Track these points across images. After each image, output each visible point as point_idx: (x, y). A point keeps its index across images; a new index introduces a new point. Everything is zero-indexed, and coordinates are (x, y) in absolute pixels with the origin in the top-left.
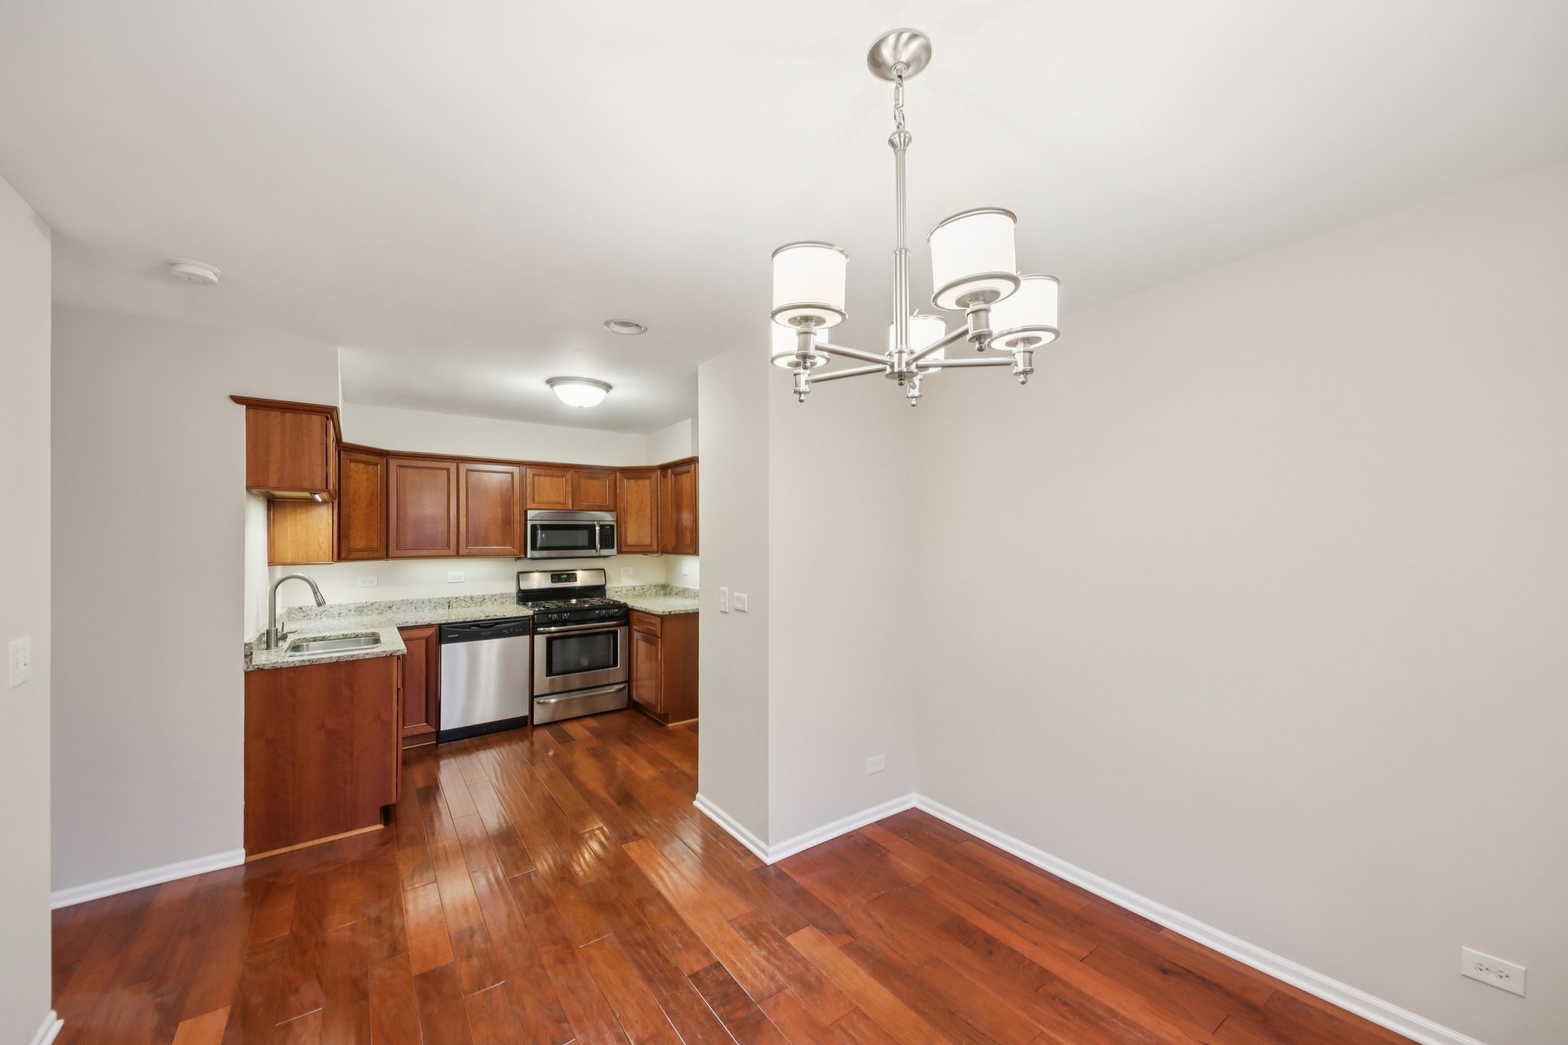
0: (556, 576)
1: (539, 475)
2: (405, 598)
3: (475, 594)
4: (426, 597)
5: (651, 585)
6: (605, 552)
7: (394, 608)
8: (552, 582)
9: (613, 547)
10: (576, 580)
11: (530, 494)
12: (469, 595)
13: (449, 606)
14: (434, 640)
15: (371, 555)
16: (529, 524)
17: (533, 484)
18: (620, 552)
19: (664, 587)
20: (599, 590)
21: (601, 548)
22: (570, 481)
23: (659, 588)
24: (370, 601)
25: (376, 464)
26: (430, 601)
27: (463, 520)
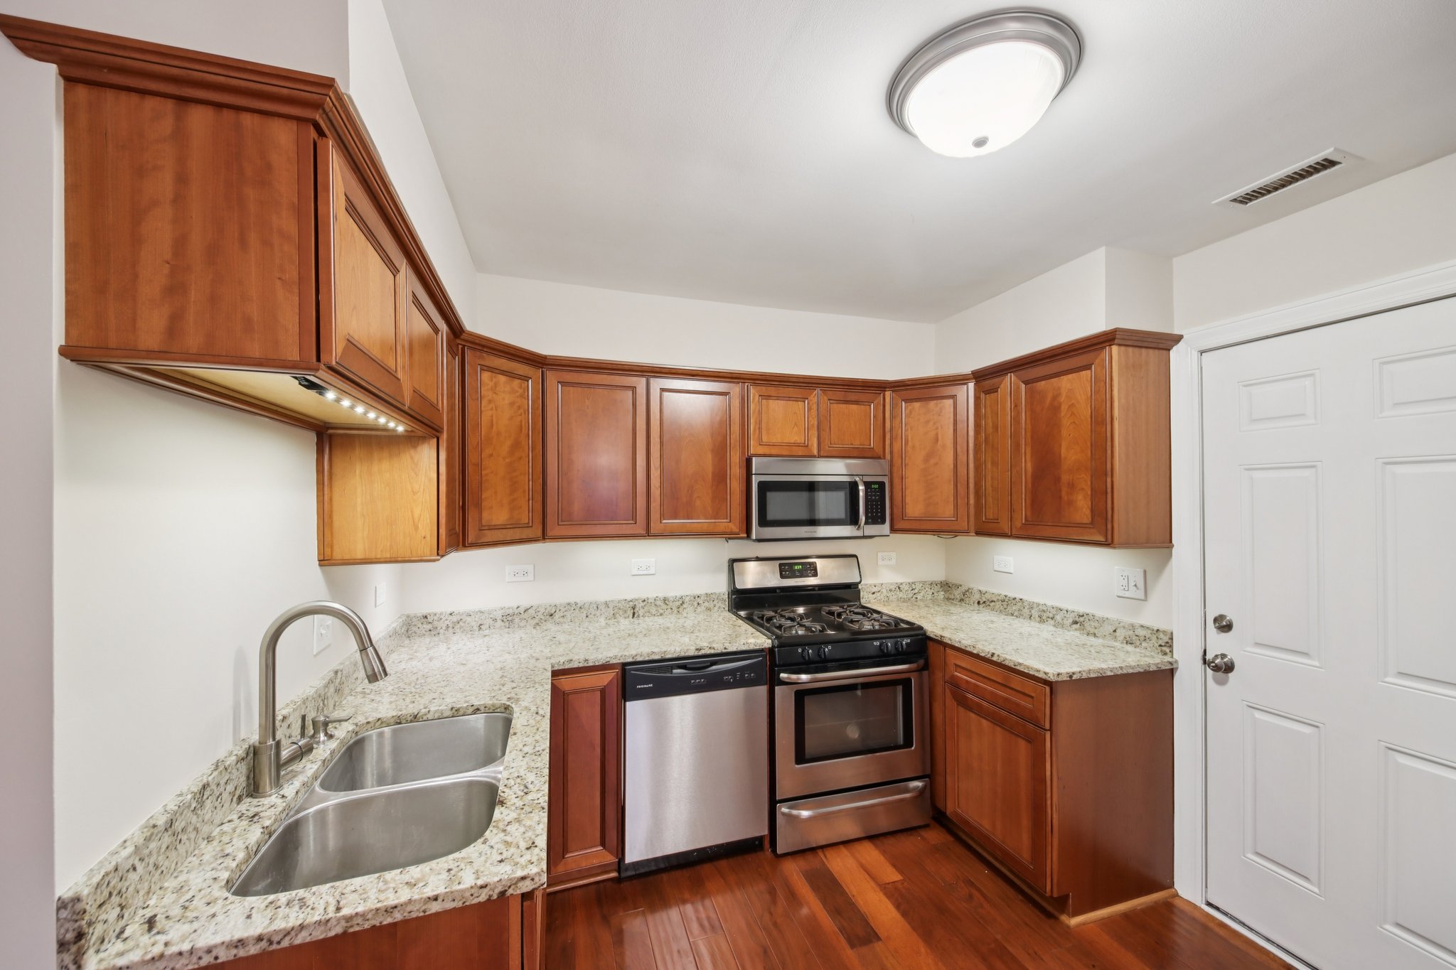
0: (787, 567)
1: (768, 397)
2: (572, 600)
3: (672, 593)
4: (602, 597)
5: (924, 583)
6: (871, 530)
7: (557, 616)
8: (782, 577)
9: (883, 522)
10: (815, 575)
11: (755, 430)
12: (661, 595)
13: (634, 613)
14: (614, 693)
15: (517, 534)
16: (755, 481)
17: (760, 413)
18: (893, 530)
19: (946, 586)
20: (850, 590)
21: (866, 523)
22: (815, 407)
23: (937, 588)
24: (525, 603)
25: (526, 379)
26: (606, 604)
27: (655, 474)
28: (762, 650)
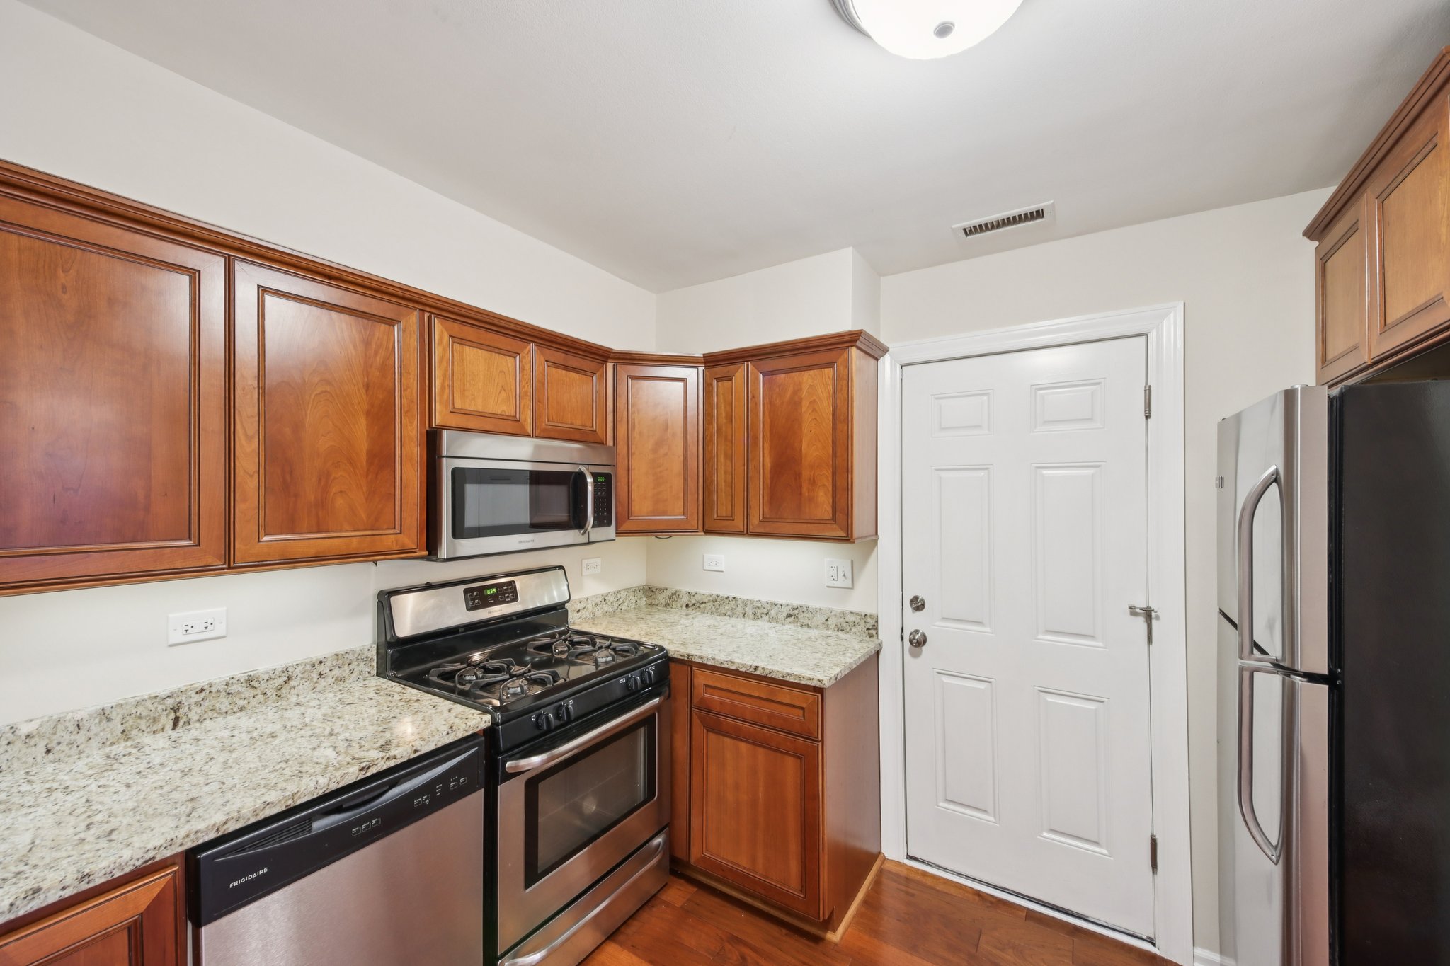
0: (477, 595)
1: (463, 341)
3: (264, 665)
5: (627, 590)
6: (596, 533)
8: (469, 609)
9: (609, 524)
10: (515, 599)
11: (443, 388)
12: (239, 672)
13: (176, 720)
16: (446, 468)
17: (451, 363)
18: (619, 533)
19: (649, 591)
20: (558, 610)
21: (594, 526)
22: (528, 367)
23: (640, 594)
27: (247, 448)
28: (474, 736)
